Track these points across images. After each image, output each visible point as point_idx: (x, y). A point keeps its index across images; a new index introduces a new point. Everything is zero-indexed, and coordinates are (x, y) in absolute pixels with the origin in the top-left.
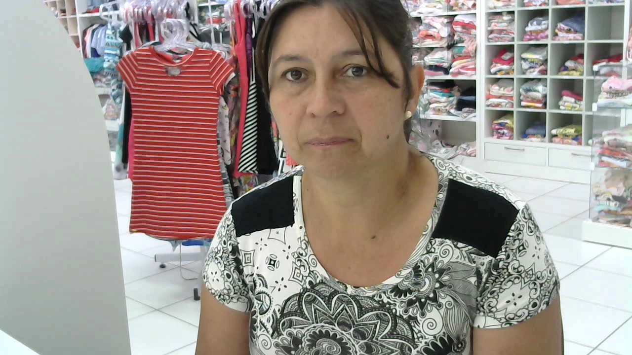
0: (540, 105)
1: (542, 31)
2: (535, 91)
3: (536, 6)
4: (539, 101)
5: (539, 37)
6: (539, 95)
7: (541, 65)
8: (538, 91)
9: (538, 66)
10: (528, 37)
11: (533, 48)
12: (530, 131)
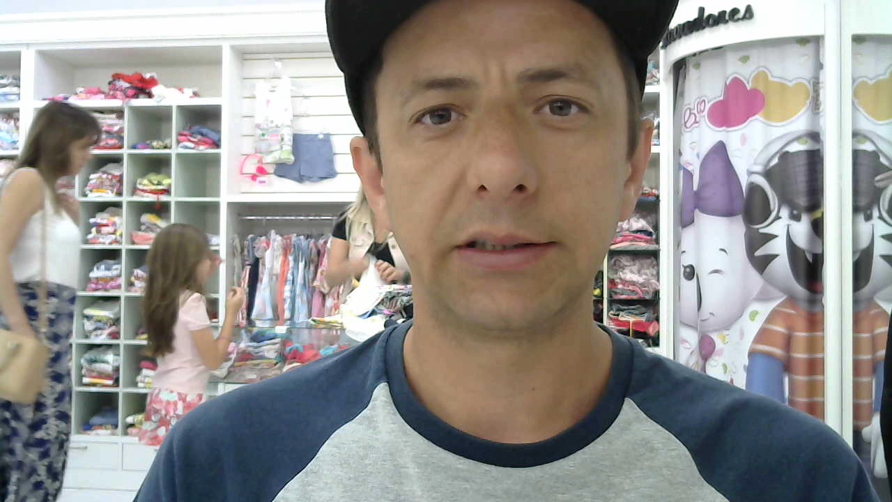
0: (110, 382)
1: (112, 279)
2: (104, 362)
3: (104, 243)
4: (108, 377)
5: (108, 286)
6: (108, 368)
7: (111, 326)
8: (107, 362)
9: (106, 327)
10: (93, 286)
11: (101, 302)
12: (96, 420)
